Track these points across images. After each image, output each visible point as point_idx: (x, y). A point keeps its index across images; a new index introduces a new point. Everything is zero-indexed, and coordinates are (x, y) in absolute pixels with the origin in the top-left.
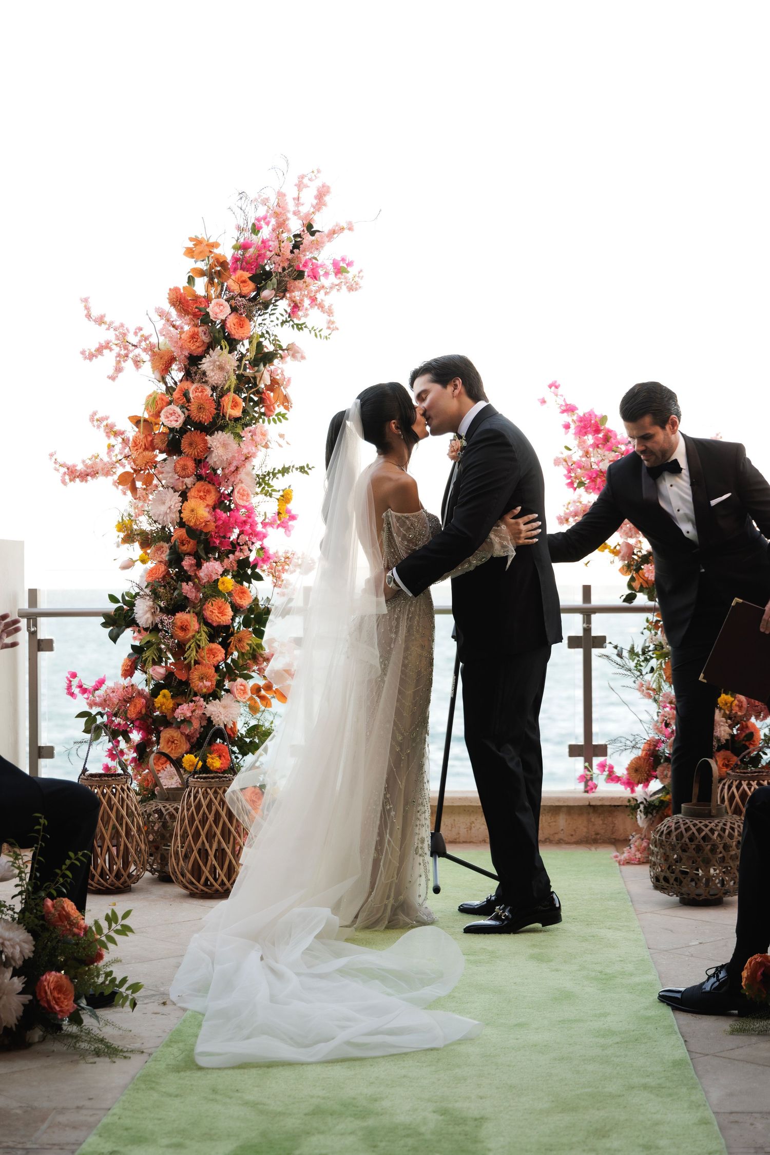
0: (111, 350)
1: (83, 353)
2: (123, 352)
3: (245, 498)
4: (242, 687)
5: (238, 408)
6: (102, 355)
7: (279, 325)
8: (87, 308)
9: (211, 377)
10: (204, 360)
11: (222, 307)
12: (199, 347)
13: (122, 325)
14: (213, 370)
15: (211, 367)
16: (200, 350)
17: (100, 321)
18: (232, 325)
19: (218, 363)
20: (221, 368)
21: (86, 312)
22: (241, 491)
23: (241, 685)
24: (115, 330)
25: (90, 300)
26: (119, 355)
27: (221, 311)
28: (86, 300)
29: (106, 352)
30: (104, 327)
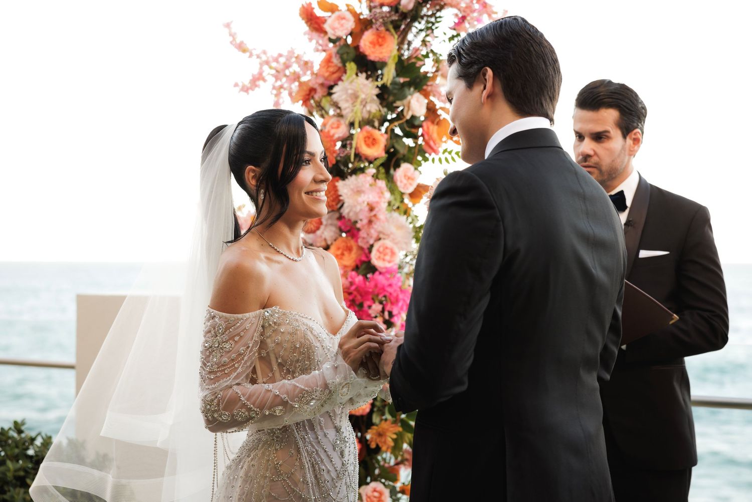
0: (264, 80)
1: (236, 85)
2: (279, 83)
3: (388, 258)
4: (376, 494)
5: (376, 146)
6: (256, 86)
7: (447, 40)
8: (233, 35)
9: (345, 109)
10: (335, 90)
11: (343, 21)
12: (333, 73)
13: (265, 52)
14: (347, 101)
15: (344, 97)
16: (336, 76)
17: (242, 48)
18: (368, 44)
19: (350, 91)
20: (355, 96)
21: (231, 39)
22: (381, 249)
23: (375, 491)
24: (258, 57)
25: (232, 26)
26: (274, 88)
27: (342, 25)
28: (228, 25)
29: (261, 83)
30: (248, 54)
